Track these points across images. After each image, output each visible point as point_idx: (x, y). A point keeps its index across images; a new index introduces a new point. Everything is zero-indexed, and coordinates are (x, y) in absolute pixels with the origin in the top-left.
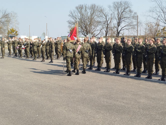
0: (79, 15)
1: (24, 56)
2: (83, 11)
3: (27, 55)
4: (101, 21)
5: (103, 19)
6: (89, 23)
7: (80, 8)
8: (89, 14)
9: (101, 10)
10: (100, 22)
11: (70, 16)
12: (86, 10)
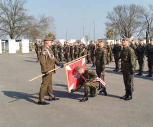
0: (118, 16)
1: (64, 61)
2: (122, 12)
3: (67, 59)
4: (142, 21)
5: (143, 20)
6: (127, 25)
7: (119, 9)
8: (128, 15)
9: (141, 10)
10: (140, 23)
11: (107, 17)
12: (125, 11)
